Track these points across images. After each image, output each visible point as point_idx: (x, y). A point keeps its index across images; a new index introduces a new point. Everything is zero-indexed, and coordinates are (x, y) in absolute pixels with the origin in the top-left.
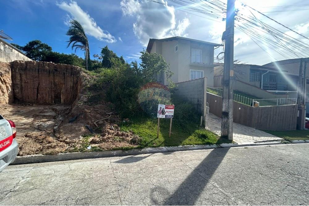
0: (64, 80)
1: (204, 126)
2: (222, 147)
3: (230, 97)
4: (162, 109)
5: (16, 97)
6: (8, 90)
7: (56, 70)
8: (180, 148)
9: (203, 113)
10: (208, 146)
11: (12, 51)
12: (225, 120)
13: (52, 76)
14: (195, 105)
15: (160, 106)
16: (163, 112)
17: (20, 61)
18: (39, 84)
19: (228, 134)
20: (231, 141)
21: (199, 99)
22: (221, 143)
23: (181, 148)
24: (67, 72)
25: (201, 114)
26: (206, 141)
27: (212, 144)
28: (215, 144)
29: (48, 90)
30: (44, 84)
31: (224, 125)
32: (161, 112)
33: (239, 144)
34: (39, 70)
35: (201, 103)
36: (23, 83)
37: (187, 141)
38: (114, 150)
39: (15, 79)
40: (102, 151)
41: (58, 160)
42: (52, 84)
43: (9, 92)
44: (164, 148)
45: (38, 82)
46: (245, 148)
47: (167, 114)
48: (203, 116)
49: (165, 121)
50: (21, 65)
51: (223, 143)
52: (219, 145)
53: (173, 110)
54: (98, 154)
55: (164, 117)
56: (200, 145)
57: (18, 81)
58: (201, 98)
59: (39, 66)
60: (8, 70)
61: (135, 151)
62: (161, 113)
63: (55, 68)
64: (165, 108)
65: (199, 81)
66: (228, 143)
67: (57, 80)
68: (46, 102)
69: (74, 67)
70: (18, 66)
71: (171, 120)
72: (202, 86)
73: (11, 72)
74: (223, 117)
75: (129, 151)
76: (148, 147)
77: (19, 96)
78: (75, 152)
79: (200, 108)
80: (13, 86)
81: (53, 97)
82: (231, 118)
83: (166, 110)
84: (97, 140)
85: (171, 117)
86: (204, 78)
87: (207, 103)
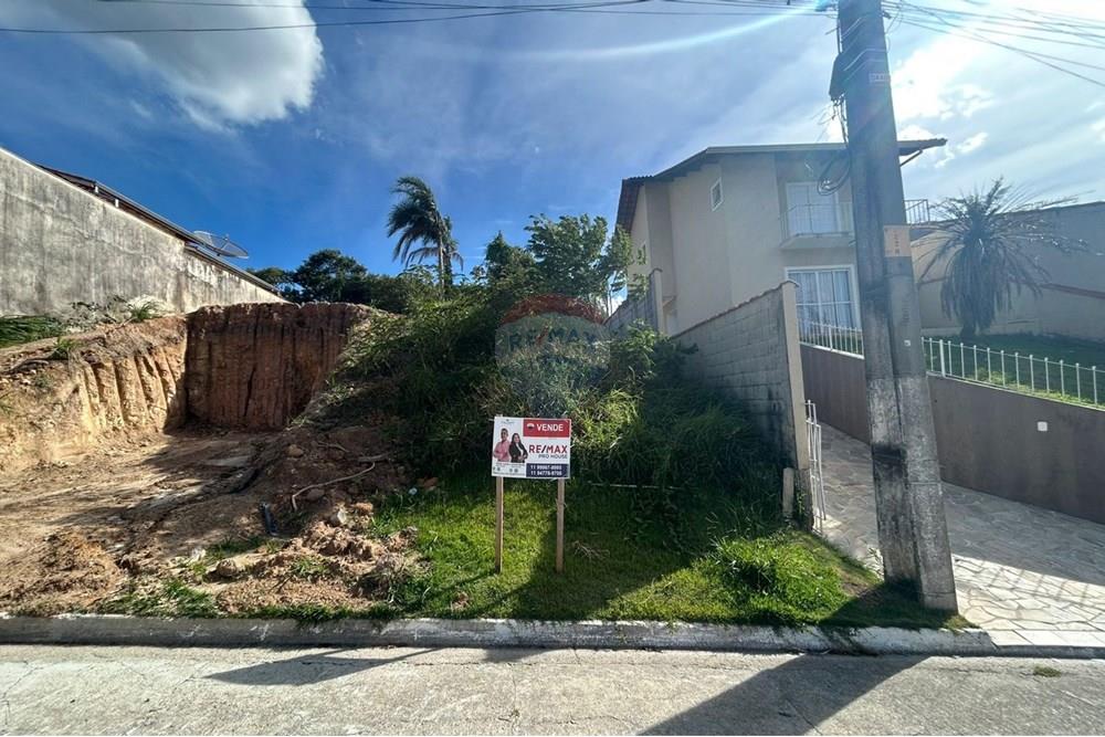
0: (320, 352)
2: (861, 651)
3: (899, 367)
4: (509, 439)
5: (192, 411)
6: (166, 390)
7: (301, 324)
8: (585, 633)
9: (792, 455)
10: (764, 635)
11: (238, 287)
12: (894, 491)
13: (288, 343)
14: (761, 414)
15: (500, 422)
16: (516, 453)
17: (212, 308)
18: (254, 370)
19: (918, 573)
20: (943, 615)
21: (774, 388)
22: (858, 626)
23: (591, 633)
24: (328, 324)
25: (781, 456)
26: (761, 602)
27: (791, 623)
28: (812, 623)
29: (277, 384)
30: (267, 369)
31: (895, 519)
32: (507, 450)
33: (1001, 639)
34: (256, 327)
35: (783, 407)
36: (214, 370)
37: (646, 596)
38: (265, 614)
39: (194, 359)
40: (212, 616)
41: (48, 639)
42: (287, 367)
43: (169, 400)
44: (501, 626)
45: (252, 362)
46: (1039, 672)
47: (533, 458)
48: (792, 464)
49: (536, 488)
50: (214, 319)
51: (874, 624)
52: (846, 635)
53: (566, 442)
54: (198, 628)
55: (522, 472)
56: (711, 627)
57: (201, 366)
58: (779, 384)
59: (258, 317)
60: (175, 335)
61: (357, 627)
62: (506, 455)
63: (300, 318)
64: (521, 433)
65: (766, 303)
66: (915, 627)
67: (301, 355)
68: (267, 424)
69: (350, 308)
70: (206, 323)
71: (561, 488)
72: (778, 323)
73: (185, 340)
74: (881, 474)
75: (328, 625)
76: (420, 616)
77: (200, 407)
78: (116, 612)
79: (781, 431)
80: (186, 383)
81: (290, 408)
82: (922, 477)
83: (527, 442)
84: (232, 567)
85: (560, 473)
86: (781, 286)
87: (807, 406)
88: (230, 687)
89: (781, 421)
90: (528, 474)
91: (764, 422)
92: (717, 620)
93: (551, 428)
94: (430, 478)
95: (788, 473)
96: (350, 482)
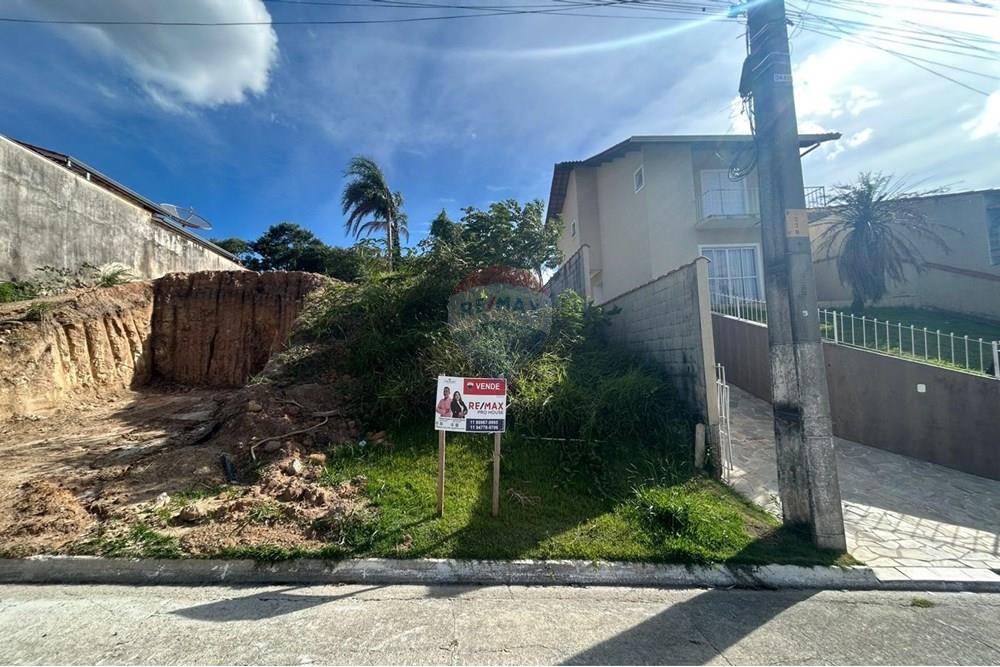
0: (277, 316)
1: (712, 469)
2: (762, 586)
3: (799, 335)
4: (451, 396)
5: (158, 369)
6: (134, 350)
7: (260, 290)
8: (518, 571)
9: (704, 412)
10: (677, 572)
11: (202, 256)
12: (793, 444)
13: (248, 308)
14: (676, 375)
15: (443, 381)
16: (457, 409)
17: (177, 274)
18: (217, 332)
19: (812, 516)
20: (833, 554)
21: (688, 353)
22: (759, 563)
23: (524, 571)
24: (286, 292)
25: (694, 413)
26: (675, 543)
27: (701, 561)
28: (720, 562)
29: (238, 345)
30: (228, 331)
31: (793, 469)
32: (449, 407)
33: (884, 575)
34: (218, 293)
35: (696, 369)
36: (178, 332)
37: (572, 538)
38: (226, 555)
39: (161, 322)
40: (176, 557)
41: (21, 579)
42: (247, 330)
43: (136, 359)
44: (442, 565)
45: (215, 325)
46: (916, 603)
47: (472, 414)
48: (704, 420)
49: (475, 441)
50: (179, 285)
51: (773, 562)
53: (502, 399)
54: (161, 568)
55: (461, 426)
56: (630, 565)
57: (167, 328)
58: (692, 349)
59: (220, 283)
60: (142, 299)
61: (310, 567)
62: (448, 411)
63: (260, 285)
64: (462, 393)
65: (682, 277)
66: (810, 565)
67: (260, 319)
68: (227, 381)
69: (306, 276)
70: (172, 289)
71: (498, 441)
72: (692, 295)
73: (152, 304)
74: (781, 429)
75: (284, 565)
76: (368, 556)
77: (165, 365)
78: (86, 554)
79: (694, 391)
80: (152, 344)
81: (249, 367)
82: (817, 432)
83: (467, 399)
84: (195, 512)
85: (496, 427)
86: (695, 262)
87: (717, 369)
88: (194, 622)
89: (694, 382)
90: (468, 428)
91: (679, 382)
92: (636, 559)
93: (488, 386)
94: (378, 432)
95: (700, 429)
96: (305, 435)
